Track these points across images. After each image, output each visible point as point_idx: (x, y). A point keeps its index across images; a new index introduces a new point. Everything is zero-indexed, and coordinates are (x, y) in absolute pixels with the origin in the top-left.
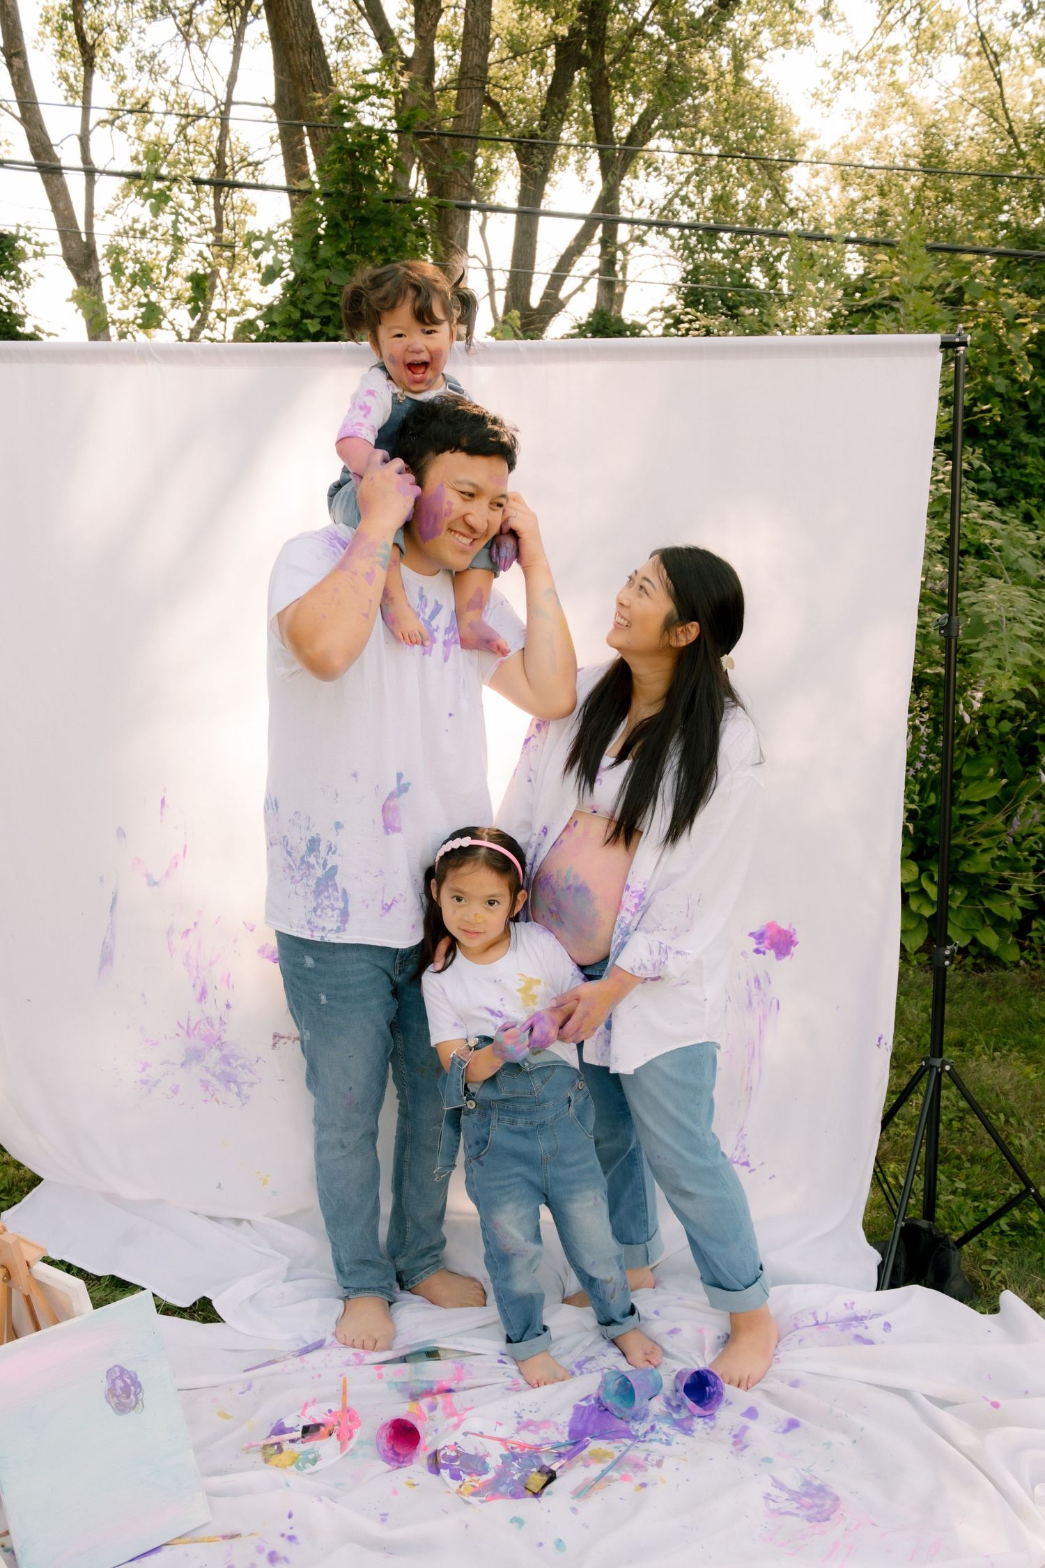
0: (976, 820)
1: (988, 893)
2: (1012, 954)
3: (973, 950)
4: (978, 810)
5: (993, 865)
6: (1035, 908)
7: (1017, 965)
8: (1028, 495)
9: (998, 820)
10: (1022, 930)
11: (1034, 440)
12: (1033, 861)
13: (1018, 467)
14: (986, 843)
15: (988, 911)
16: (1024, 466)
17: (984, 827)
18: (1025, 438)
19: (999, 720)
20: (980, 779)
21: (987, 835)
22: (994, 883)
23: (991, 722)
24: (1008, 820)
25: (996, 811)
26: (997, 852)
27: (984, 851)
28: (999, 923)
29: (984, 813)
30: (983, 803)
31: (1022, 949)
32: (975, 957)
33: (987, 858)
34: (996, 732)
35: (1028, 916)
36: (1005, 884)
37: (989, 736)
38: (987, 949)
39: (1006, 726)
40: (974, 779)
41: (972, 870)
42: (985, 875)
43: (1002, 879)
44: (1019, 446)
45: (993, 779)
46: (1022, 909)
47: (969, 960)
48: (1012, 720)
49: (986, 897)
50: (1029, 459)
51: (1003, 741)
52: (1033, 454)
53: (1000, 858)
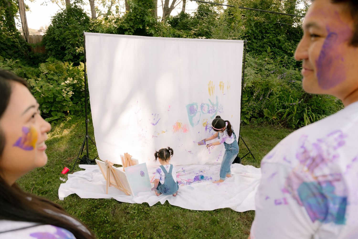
0: (244, 103)
1: (245, 114)
2: (248, 123)
3: (243, 122)
4: (244, 102)
5: (246, 110)
6: (252, 116)
7: (249, 125)
8: (254, 50)
9: (247, 103)
10: (250, 120)
11: (255, 41)
12: (252, 109)
13: (252, 45)
14: (245, 107)
15: (245, 117)
16: (253, 45)
17: (245, 104)
18: (254, 40)
19: (248, 88)
20: (245, 97)
21: (246, 105)
22: (246, 113)
23: (247, 89)
24: (249, 103)
25: (247, 102)
26: (247, 108)
27: (245, 108)
28: (247, 118)
29: (245, 102)
30: (245, 101)
31: (250, 122)
32: (243, 124)
33: (245, 109)
34: (247, 90)
35: (251, 118)
36: (248, 113)
37: (246, 91)
38: (245, 122)
39: (249, 89)
40: (244, 97)
41: (243, 111)
42: (245, 111)
43: (248, 112)
44: (252, 41)
45: (247, 97)
46: (250, 117)
47: (242, 124)
48: (250, 88)
49: (245, 115)
50: (254, 44)
51: (248, 91)
52: (255, 43)
53: (247, 109)
